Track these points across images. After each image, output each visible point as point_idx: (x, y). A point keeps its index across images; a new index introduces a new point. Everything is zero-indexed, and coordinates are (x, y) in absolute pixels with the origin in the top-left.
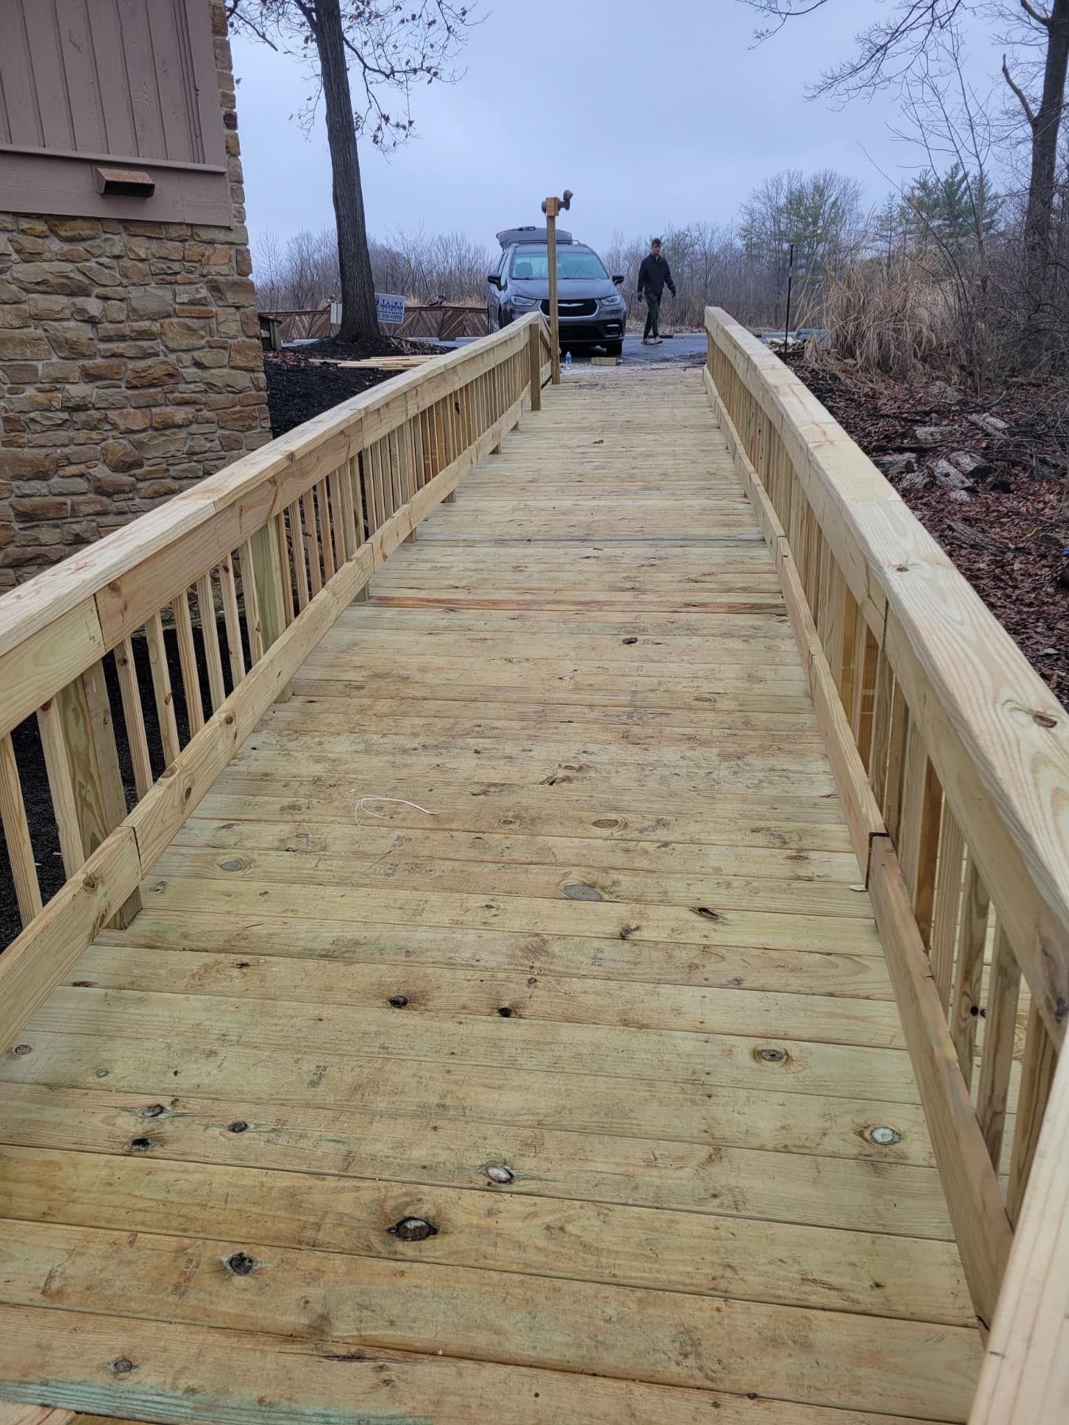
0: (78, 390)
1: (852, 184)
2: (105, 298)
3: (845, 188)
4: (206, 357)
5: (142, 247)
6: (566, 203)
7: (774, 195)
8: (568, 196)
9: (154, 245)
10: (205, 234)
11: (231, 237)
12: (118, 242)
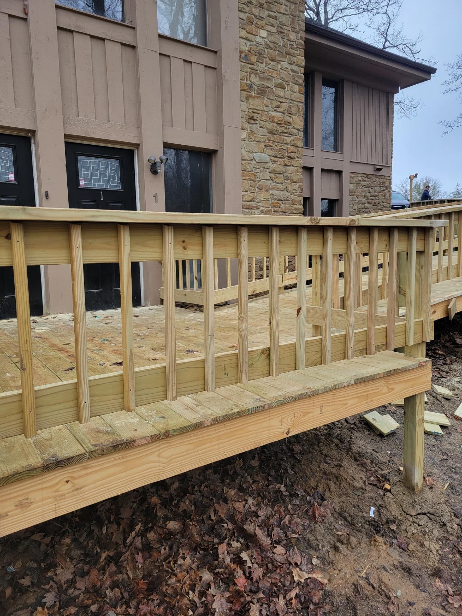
0: (367, 205)
1: (438, 181)
2: (372, 189)
3: (435, 183)
4: (384, 200)
5: (377, 180)
6: (416, 176)
7: (405, 186)
8: (416, 175)
9: (379, 179)
10: (386, 178)
11: (390, 178)
12: (375, 179)
